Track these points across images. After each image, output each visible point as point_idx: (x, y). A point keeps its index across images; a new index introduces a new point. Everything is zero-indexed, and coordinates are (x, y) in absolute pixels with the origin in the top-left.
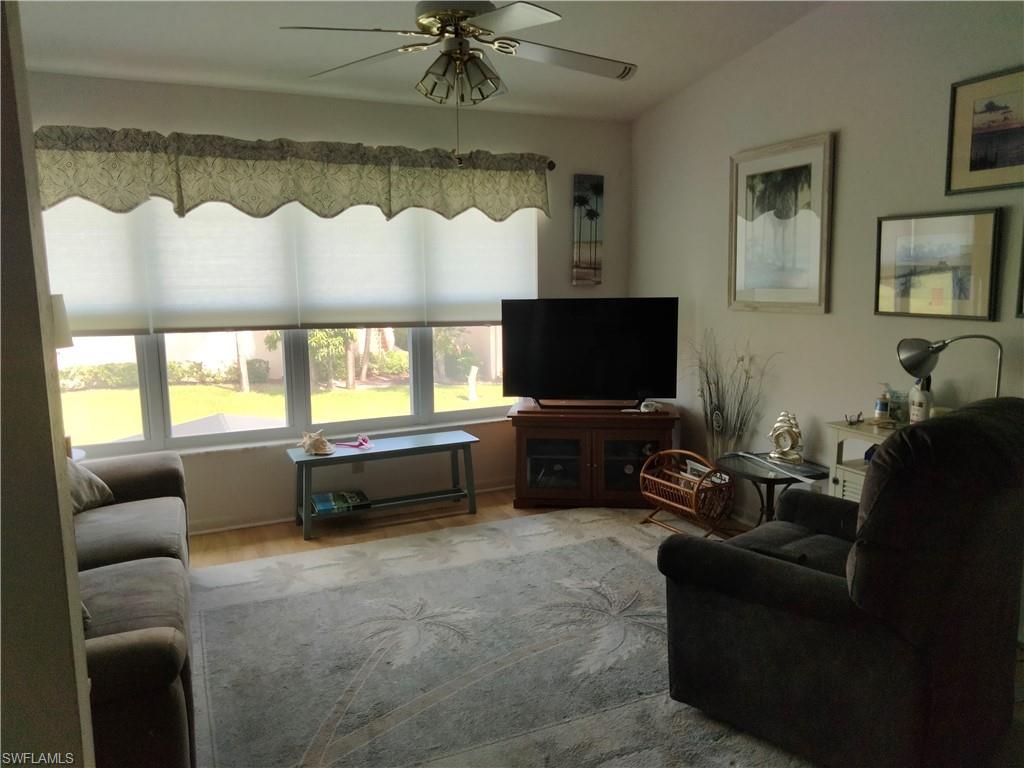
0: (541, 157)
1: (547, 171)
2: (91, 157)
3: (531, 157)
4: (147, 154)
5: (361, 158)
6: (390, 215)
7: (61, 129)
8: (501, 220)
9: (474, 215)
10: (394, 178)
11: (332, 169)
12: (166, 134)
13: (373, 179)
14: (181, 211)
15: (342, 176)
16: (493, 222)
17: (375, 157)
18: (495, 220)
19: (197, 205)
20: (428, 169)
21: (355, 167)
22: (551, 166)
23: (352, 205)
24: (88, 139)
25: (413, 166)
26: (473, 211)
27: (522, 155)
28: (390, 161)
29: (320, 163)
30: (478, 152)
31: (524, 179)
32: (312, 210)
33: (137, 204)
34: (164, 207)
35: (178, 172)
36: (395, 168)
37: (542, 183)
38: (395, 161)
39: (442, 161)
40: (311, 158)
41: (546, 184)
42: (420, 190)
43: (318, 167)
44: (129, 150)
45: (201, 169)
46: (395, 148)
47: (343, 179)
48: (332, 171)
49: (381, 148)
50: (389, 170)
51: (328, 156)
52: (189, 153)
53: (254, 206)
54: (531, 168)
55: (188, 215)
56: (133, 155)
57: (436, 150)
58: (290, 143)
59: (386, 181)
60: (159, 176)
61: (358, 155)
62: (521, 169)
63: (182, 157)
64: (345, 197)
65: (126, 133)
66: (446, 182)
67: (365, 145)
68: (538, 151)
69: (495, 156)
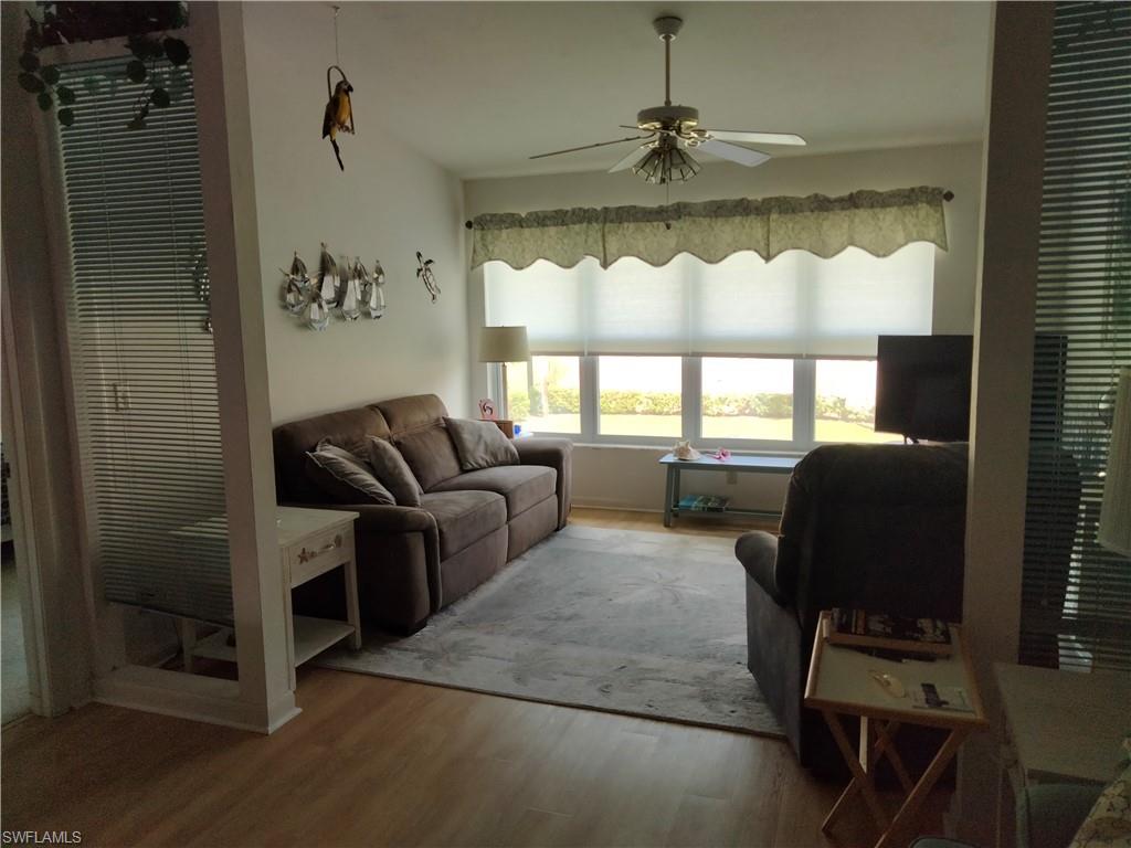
0: (934, 189)
1: (944, 202)
2: (552, 230)
3: (923, 190)
4: (585, 225)
5: (744, 210)
6: (768, 258)
7: (536, 213)
8: (884, 256)
9: (852, 253)
10: (772, 224)
11: (720, 221)
12: (599, 208)
13: (755, 227)
14: (605, 265)
15: (727, 228)
16: (874, 258)
17: (757, 209)
18: (878, 256)
19: (616, 260)
20: (808, 213)
21: (737, 219)
22: (949, 196)
23: (735, 251)
24: (549, 219)
25: (793, 211)
26: (851, 249)
27: (913, 190)
28: (769, 212)
29: (708, 219)
30: (860, 192)
31: (914, 213)
32: (701, 258)
33: (577, 262)
34: (592, 262)
35: (603, 236)
36: (774, 216)
37: (938, 215)
38: (774, 210)
39: (822, 205)
40: (700, 215)
41: (943, 215)
42: (800, 233)
43: (706, 222)
44: (574, 223)
45: (620, 232)
46: (776, 198)
47: (726, 229)
48: (719, 224)
49: (764, 200)
50: (769, 219)
51: (715, 212)
52: (612, 221)
53: (656, 258)
54: (922, 202)
55: (610, 268)
56: (577, 227)
57: (816, 195)
58: (686, 205)
59: (766, 229)
60: (590, 240)
61: (743, 208)
62: (911, 203)
63: (608, 225)
64: (729, 245)
65: (574, 211)
66: (826, 224)
67: (750, 198)
68: (931, 184)
69: (881, 194)
